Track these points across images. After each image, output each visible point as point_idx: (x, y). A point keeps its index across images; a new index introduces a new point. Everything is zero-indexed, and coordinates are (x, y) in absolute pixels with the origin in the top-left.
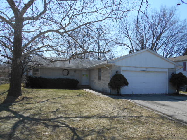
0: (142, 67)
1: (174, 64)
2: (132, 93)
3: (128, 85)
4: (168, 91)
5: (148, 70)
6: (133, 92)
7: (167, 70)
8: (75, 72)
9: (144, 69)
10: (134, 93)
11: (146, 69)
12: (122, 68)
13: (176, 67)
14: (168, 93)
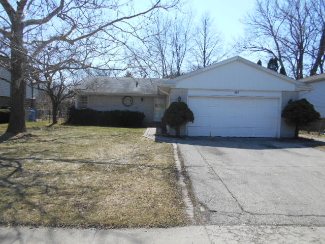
0: (227, 90)
1: (296, 84)
2: (208, 135)
3: (194, 121)
4: (281, 132)
5: (240, 94)
6: (210, 134)
7: (280, 95)
8: (142, 100)
9: (233, 94)
10: (212, 135)
11: (236, 93)
12: (190, 93)
13: (299, 89)
14: (280, 138)
